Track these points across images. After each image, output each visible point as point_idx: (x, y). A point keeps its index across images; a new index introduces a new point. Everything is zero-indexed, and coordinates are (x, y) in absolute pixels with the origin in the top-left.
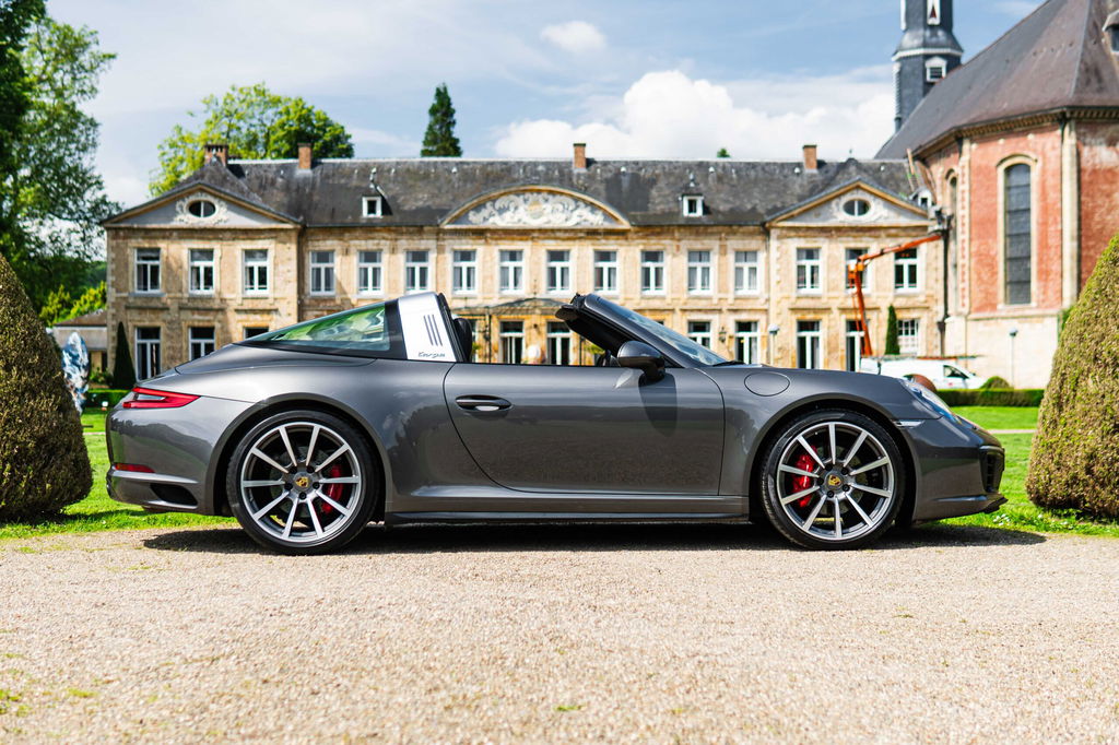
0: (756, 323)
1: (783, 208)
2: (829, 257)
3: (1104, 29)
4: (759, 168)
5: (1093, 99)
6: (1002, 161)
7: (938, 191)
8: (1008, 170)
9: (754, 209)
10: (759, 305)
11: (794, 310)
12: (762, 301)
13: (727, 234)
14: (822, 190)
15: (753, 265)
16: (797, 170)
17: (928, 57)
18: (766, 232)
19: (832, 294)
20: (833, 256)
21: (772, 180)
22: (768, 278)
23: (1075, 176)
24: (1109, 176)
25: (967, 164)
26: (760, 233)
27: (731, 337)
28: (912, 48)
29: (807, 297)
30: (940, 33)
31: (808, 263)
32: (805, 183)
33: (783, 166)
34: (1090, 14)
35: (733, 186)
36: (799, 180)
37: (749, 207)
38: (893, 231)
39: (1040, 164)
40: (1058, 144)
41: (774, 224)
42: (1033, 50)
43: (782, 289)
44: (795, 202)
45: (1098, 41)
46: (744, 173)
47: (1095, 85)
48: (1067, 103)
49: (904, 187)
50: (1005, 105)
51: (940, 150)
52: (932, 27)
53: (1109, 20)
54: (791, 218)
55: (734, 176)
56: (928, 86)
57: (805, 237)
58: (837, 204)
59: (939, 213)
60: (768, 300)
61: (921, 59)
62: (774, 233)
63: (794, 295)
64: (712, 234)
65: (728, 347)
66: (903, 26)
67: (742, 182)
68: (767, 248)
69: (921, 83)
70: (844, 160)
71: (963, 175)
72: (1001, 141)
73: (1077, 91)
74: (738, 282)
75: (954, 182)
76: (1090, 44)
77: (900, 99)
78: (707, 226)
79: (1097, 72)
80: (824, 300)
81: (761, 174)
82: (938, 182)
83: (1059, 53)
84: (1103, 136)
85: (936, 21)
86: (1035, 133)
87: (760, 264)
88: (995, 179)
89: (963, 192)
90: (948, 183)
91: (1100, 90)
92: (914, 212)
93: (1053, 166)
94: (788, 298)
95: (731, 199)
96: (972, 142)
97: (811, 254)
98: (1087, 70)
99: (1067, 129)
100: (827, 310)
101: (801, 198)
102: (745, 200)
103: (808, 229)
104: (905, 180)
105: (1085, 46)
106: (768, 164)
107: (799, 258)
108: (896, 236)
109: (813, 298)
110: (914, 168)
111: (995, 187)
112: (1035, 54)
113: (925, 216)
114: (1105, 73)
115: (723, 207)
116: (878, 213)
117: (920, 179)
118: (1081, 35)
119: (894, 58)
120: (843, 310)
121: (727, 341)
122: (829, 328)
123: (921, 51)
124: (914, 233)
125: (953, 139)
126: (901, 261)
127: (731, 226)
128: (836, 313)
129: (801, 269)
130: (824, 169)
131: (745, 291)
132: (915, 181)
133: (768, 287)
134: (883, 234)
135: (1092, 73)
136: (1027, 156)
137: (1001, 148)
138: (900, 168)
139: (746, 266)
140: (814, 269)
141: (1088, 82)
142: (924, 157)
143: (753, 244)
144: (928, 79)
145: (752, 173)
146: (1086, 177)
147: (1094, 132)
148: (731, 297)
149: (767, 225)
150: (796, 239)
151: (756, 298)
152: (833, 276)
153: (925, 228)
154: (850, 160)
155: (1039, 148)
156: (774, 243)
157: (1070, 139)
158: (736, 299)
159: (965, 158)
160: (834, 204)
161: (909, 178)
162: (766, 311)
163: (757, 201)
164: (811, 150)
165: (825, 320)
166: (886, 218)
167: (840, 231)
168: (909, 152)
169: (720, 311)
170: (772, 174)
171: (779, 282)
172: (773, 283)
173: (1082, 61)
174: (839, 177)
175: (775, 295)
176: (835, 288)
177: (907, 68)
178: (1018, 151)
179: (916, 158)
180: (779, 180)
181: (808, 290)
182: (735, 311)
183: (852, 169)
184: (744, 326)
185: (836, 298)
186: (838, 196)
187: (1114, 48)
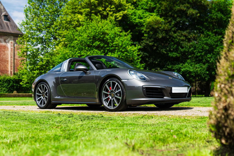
3: (2, 16)
5: (1, 30)
24: (4, 47)
45: (1, 18)
53: (3, 14)
79: (1, 25)
84: (3, 38)
91: (2, 28)
114: (3, 25)
187: (4, 20)
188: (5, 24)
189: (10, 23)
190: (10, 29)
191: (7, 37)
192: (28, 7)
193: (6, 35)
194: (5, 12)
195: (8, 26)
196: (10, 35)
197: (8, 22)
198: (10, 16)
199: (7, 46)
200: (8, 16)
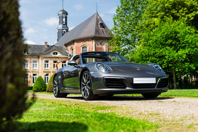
0: (36, 74)
1: (41, 53)
2: (50, 62)
3: (99, 24)
4: (37, 46)
5: (98, 36)
6: (82, 46)
7: (69, 51)
8: (83, 48)
9: (36, 53)
10: (37, 71)
11: (44, 72)
12: (38, 70)
13: (31, 58)
14: (49, 50)
15: (36, 63)
16: (44, 47)
17: (63, 29)
18: (39, 58)
19: (51, 69)
20: (51, 62)
21: (39, 48)
22: (39, 66)
23: (95, 49)
24: (100, 49)
25: (75, 46)
26: (37, 58)
27: (32, 77)
28: (60, 28)
29: (46, 69)
30: (65, 25)
31: (47, 63)
32: (45, 49)
33: (41, 46)
34: (96, 22)
35: (32, 49)
36: (44, 48)
37: (35, 53)
38: (62, 58)
39: (89, 47)
40: (92, 43)
41: (40, 56)
42: (86, 27)
43: (42, 68)
44: (44, 52)
45: (98, 26)
46: (34, 47)
47: (98, 33)
48: (93, 36)
49: (63, 50)
50: (82, 36)
51: (70, 44)
52: (64, 24)
53: (100, 22)
54: (44, 55)
55: (32, 47)
56: (63, 34)
57: (46, 58)
58: (52, 53)
59: (70, 55)
60: (39, 70)
61: (62, 30)
62: (40, 58)
63: (44, 69)
64: (29, 57)
65: (31, 79)
66: (59, 24)
67: (34, 48)
68: (39, 60)
69: (62, 34)
70: (52, 45)
71: (75, 48)
72: (82, 42)
73: (95, 34)
74: (33, 67)
75: (72, 50)
76: (97, 26)
77: (58, 36)
78: (28, 56)
79: (98, 31)
80: (49, 70)
81: (37, 47)
82: (69, 50)
83: (91, 28)
84: (99, 42)
85: (64, 23)
86: (88, 41)
87: (38, 63)
88: (81, 49)
89: (75, 51)
90: (71, 50)
91: (99, 34)
92: (66, 55)
93: (91, 47)
94: (43, 70)
95: (32, 51)
96: (76, 42)
97: (47, 62)
98: (96, 31)
99: (94, 41)
100: (50, 72)
101: (45, 52)
102: (35, 52)
103: (47, 57)
104: (63, 49)
105: (96, 27)
106: (38, 45)
107: (45, 62)
108: (62, 59)
109: (47, 70)
110: (64, 47)
111: (81, 50)
112: (87, 28)
113: (67, 56)
114: (99, 31)
115: (30, 53)
116: (59, 55)
117: (66, 49)
118: (95, 25)
119: (57, 29)
120: (53, 72)
121: (31, 78)
122: (50, 75)
123: (62, 28)
124: (65, 58)
125: (73, 42)
126: (63, 63)
127: (32, 56)
128: (52, 72)
129: (45, 64)
130: (49, 47)
131: (35, 68)
132: (65, 49)
133: (39, 68)
134: (60, 58)
135: (97, 31)
136: (86, 45)
137: (81, 44)
138: (62, 47)
139: (35, 64)
140: (48, 64)
141: (97, 33)
142: (66, 45)
143: (36, 60)
144: (63, 33)
145: (36, 47)
146: (97, 49)
147: (98, 41)
148: (32, 69)
149: (39, 56)
150: (44, 59)
151: (37, 70)
152: (51, 66)
153: (67, 58)
154: (53, 45)
155: (88, 44)
156: (40, 59)
157: (94, 43)
158: (33, 70)
159: (75, 45)
160: (51, 53)
161: (64, 49)
162: (39, 72)
163: (37, 52)
164: (46, 43)
165: (50, 74)
166: (61, 56)
167: (52, 57)
168: (64, 44)
169: (30, 72)
170: (39, 47)
171: (41, 67)
172: (40, 67)
173: (95, 29)
174: (52, 48)
175: (40, 69)
176: (52, 68)
177: (59, 31)
178: (85, 44)
179: (65, 45)
180: (40, 48)
181: (46, 68)
182: (33, 72)
183: (54, 47)
184: (34, 75)
185: (52, 70)
186: (52, 51)
187: (101, 27)
188: (101, 31)
189: (105, 29)
190: (105, 34)
191: (102, 41)
192: (116, 16)
193: (102, 39)
194: (101, 21)
195: (103, 32)
196: (105, 39)
197: (103, 29)
198: (105, 24)
199: (103, 47)
200: (103, 24)
